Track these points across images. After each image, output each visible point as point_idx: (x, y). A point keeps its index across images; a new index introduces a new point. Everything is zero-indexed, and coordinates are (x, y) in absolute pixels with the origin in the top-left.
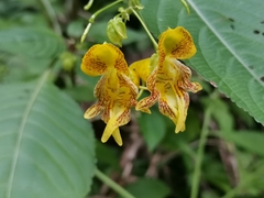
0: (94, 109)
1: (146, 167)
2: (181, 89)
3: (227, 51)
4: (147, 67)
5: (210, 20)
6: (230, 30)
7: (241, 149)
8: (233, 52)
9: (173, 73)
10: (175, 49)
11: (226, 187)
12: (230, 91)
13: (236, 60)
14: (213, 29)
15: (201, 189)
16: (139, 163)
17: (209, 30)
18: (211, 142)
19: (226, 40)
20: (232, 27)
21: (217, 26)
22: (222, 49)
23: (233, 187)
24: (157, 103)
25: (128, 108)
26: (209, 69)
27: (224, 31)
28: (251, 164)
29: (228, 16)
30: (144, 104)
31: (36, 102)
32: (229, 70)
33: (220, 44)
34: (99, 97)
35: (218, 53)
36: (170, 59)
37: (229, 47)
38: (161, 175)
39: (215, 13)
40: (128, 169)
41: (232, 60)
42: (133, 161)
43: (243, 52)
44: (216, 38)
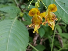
0: (31, 25)
1: (39, 42)
2: (53, 20)
3: (63, 11)
4: (45, 14)
5: (59, 3)
6: (64, 6)
7: (63, 38)
8: (65, 11)
9: (51, 15)
10: (52, 9)
11: (60, 47)
12: (65, 20)
13: (66, 13)
14: (60, 6)
15: (53, 48)
16: (38, 41)
17: (59, 6)
18: (56, 36)
19: (63, 8)
20: (64, 5)
21: (61, 5)
22: (62, 10)
23: (61, 47)
24: (47, 23)
25: (40, 24)
26: (59, 15)
27: (62, 6)
28: (66, 42)
29: (63, 2)
30: (44, 23)
31: (14, 24)
32: (64, 15)
33: (62, 9)
34: (32, 22)
35: (61, 11)
36: (51, 12)
37: (64, 10)
38: (43, 44)
39: (60, 2)
40: (35, 42)
41: (65, 13)
42: (36, 40)
43: (67, 11)
44: (61, 8)
